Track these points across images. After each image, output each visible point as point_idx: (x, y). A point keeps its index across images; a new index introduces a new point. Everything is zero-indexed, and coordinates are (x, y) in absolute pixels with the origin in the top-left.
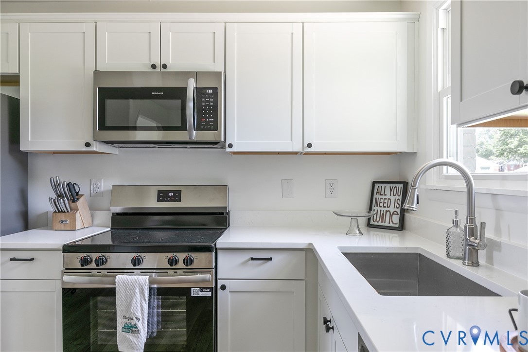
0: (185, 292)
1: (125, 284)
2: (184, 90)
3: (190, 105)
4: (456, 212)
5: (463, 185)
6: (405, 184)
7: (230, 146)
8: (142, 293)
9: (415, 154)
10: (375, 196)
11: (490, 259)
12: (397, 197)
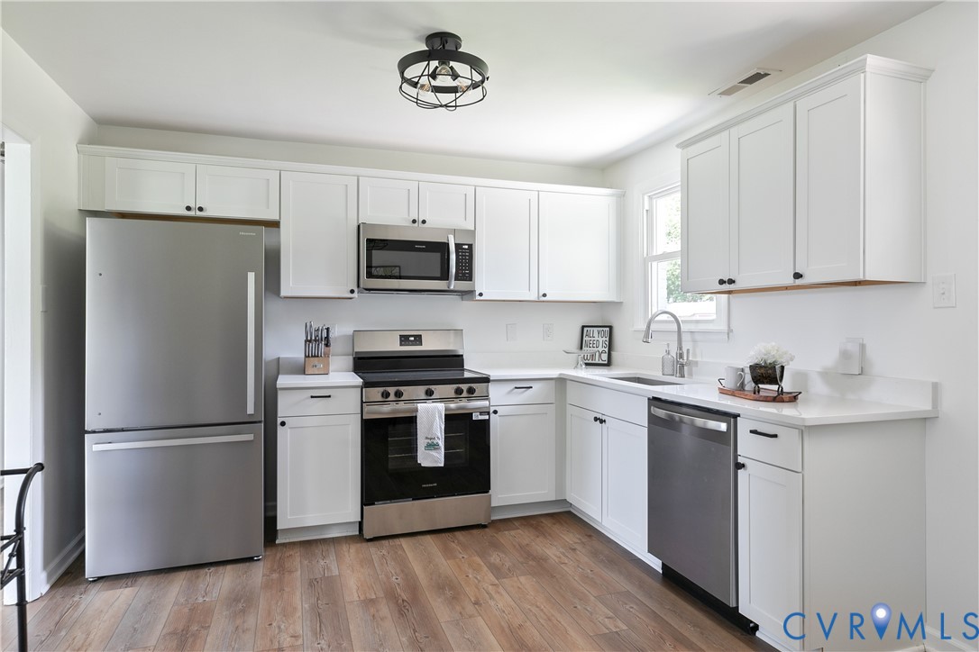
0: (468, 416)
1: (427, 411)
2: (446, 245)
3: (453, 257)
4: (668, 345)
5: (675, 327)
6: (611, 327)
7: (481, 295)
8: (440, 417)
9: (621, 303)
10: (584, 339)
11: (691, 374)
12: (604, 339)
